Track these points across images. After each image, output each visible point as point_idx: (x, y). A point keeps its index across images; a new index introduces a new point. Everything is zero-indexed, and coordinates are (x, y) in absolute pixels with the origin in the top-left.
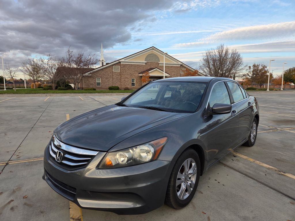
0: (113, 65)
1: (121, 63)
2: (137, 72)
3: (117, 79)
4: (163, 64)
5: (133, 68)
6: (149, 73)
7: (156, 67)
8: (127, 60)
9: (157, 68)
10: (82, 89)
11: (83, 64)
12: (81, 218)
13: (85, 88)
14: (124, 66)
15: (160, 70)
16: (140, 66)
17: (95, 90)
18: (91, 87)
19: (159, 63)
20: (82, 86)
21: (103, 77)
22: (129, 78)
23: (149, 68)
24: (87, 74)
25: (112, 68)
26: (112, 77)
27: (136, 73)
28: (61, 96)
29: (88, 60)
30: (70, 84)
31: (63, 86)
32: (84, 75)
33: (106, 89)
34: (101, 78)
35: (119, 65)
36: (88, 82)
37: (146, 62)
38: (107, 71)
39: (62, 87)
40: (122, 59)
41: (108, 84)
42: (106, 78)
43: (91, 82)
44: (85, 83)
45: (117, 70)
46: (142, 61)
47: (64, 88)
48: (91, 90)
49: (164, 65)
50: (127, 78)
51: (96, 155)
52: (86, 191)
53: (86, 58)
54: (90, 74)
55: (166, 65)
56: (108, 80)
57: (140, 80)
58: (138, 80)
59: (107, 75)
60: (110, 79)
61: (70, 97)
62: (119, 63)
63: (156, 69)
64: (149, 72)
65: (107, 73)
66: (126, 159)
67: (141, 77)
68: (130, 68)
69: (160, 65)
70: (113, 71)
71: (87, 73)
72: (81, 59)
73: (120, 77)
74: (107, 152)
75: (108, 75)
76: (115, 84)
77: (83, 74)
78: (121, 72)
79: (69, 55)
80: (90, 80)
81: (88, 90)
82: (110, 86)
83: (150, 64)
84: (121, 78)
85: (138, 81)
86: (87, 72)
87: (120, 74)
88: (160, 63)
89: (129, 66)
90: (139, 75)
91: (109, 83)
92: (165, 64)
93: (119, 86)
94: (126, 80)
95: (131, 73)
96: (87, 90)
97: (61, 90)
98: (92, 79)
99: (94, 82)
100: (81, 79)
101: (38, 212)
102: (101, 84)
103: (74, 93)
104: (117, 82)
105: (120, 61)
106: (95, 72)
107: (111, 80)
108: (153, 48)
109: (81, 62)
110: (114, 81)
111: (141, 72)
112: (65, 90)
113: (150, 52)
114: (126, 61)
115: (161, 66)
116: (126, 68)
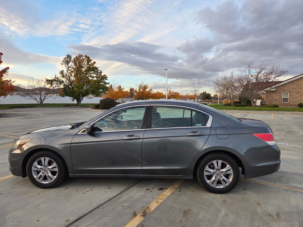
17: (276, 106)
18: (275, 103)
21: (293, 91)
32: (266, 89)
33: (295, 106)
34: (290, 93)
36: (271, 97)
38: (299, 84)
41: (299, 100)
42: (297, 93)
43: (275, 98)
59: (298, 89)
65: (299, 86)
80: (274, 95)
91: (301, 98)
98: (277, 94)
99: (280, 97)
102: (289, 99)
106: (281, 85)
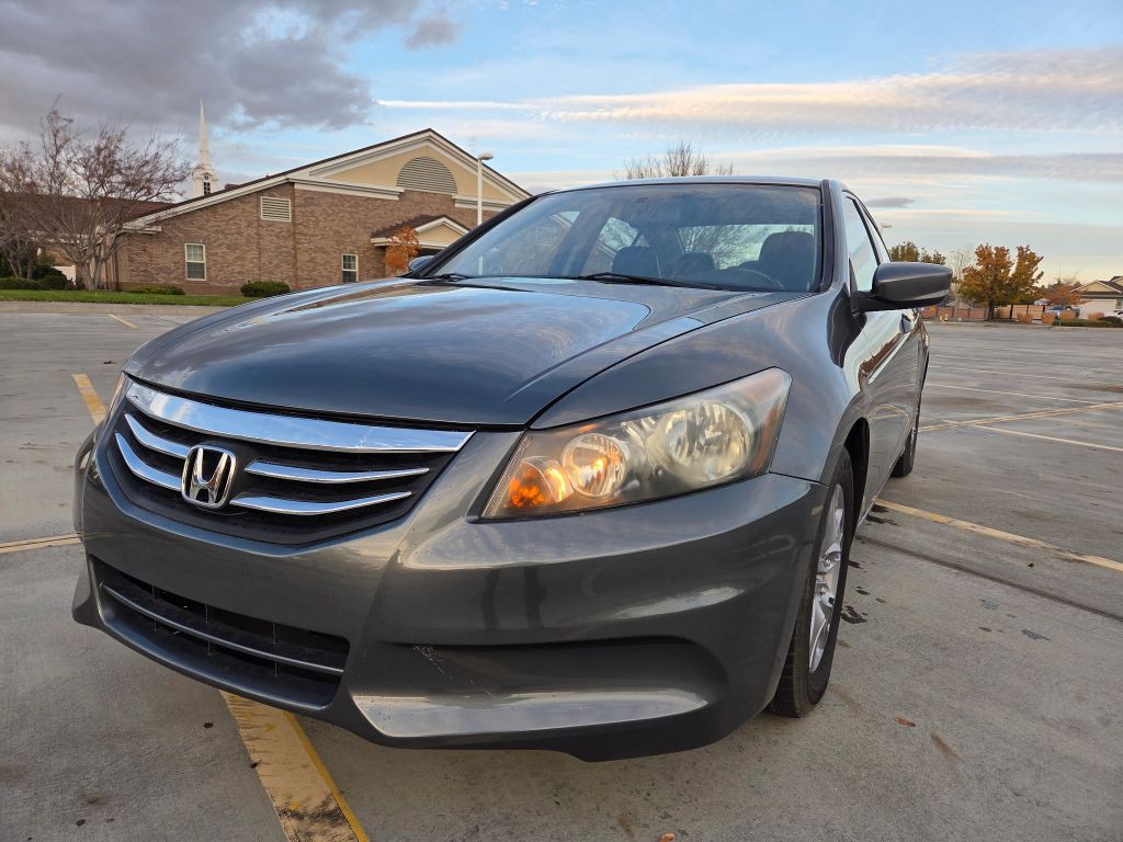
0: (261, 192)
1: (296, 186)
2: (364, 228)
3: (280, 254)
4: (475, 203)
5: (350, 209)
6: (417, 233)
7: (442, 213)
8: (323, 175)
9: (448, 218)
10: (118, 288)
11: (120, 178)
12: (338, 808)
13: (135, 284)
14: (311, 199)
15: (459, 224)
16: (378, 203)
17: (178, 292)
18: (162, 281)
19: (455, 196)
20: (117, 276)
21: (218, 239)
22: (329, 249)
23: (412, 215)
24: (140, 223)
25: (258, 206)
26: (258, 243)
27: (362, 230)
28: (21, 311)
29: (147, 162)
30: (57, 268)
31: (25, 275)
32: (128, 226)
33: (231, 291)
34: (208, 245)
35: (285, 195)
36: (146, 258)
37: (402, 190)
38: (233, 218)
39: (18, 278)
40: (302, 172)
41: (239, 273)
42: (229, 247)
43: (161, 262)
44: (131, 260)
45: (277, 213)
46: (386, 185)
47: (29, 280)
48: (160, 292)
49: (480, 209)
50: (322, 250)
51: (456, 449)
52: (411, 645)
53: (138, 155)
54: (157, 222)
55: (487, 208)
56: (238, 253)
57: (379, 262)
58: (368, 262)
59: (232, 235)
60: (248, 251)
61: (67, 316)
62: (286, 186)
63: (444, 219)
64: (418, 229)
65: (235, 224)
66: (622, 468)
67: (383, 248)
68: (336, 209)
69: (457, 205)
70: (259, 220)
71: (140, 219)
72: (112, 154)
73: (290, 243)
74: (526, 428)
75: (240, 234)
76: (272, 273)
77: (120, 221)
78: (294, 224)
79: (55, 135)
80: (155, 249)
81: (149, 291)
82: (249, 279)
83: (417, 198)
84: (294, 248)
85: (369, 266)
86: (141, 216)
87: (293, 232)
88: (457, 197)
89: (329, 199)
90: (373, 240)
91: (242, 266)
92: (484, 204)
93: (286, 282)
94: (320, 257)
95: (338, 232)
96: (141, 292)
97: (18, 287)
98: (165, 245)
99: (176, 259)
100: (115, 245)
101: (72, 803)
102: (208, 269)
103: (82, 301)
104: (277, 266)
105: (289, 176)
106: (178, 217)
107: (254, 253)
108: (429, 135)
109: (110, 167)
110: (263, 260)
111: (379, 227)
112: (35, 288)
113: (418, 150)
114: (320, 178)
115: (461, 211)
116: (318, 208)
